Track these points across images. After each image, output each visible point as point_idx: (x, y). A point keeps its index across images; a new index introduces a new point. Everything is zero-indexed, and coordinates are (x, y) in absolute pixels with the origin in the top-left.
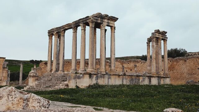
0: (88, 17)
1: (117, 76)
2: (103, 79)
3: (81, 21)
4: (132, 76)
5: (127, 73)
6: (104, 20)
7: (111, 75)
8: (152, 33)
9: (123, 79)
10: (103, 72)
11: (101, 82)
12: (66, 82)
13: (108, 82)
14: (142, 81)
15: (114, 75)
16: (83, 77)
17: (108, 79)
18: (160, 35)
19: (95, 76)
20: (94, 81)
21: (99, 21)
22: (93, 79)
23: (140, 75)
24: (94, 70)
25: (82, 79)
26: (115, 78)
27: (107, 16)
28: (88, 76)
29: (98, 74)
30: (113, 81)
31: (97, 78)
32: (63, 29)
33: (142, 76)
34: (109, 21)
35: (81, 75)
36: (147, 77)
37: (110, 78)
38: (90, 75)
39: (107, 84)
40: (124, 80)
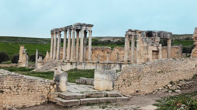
0: (71, 26)
1: (92, 64)
2: (80, 65)
3: (68, 27)
4: (104, 63)
5: (100, 62)
6: (83, 27)
7: (87, 63)
8: (126, 32)
9: (96, 66)
10: (81, 61)
11: (79, 67)
12: (56, 67)
13: (85, 67)
14: (113, 67)
15: (89, 63)
16: (66, 64)
17: (85, 65)
18: (133, 33)
19: (75, 64)
20: (74, 67)
21: (79, 28)
22: (73, 66)
23: (112, 62)
24: (74, 60)
25: (65, 66)
26: (90, 65)
27: (85, 24)
28: (70, 64)
29: (77, 62)
30: (88, 67)
31: (76, 65)
32: (59, 31)
33: (113, 63)
34: (87, 27)
35: (65, 63)
36: (118, 64)
37: (86, 65)
38: (71, 63)
39: (83, 69)
40: (98, 66)
